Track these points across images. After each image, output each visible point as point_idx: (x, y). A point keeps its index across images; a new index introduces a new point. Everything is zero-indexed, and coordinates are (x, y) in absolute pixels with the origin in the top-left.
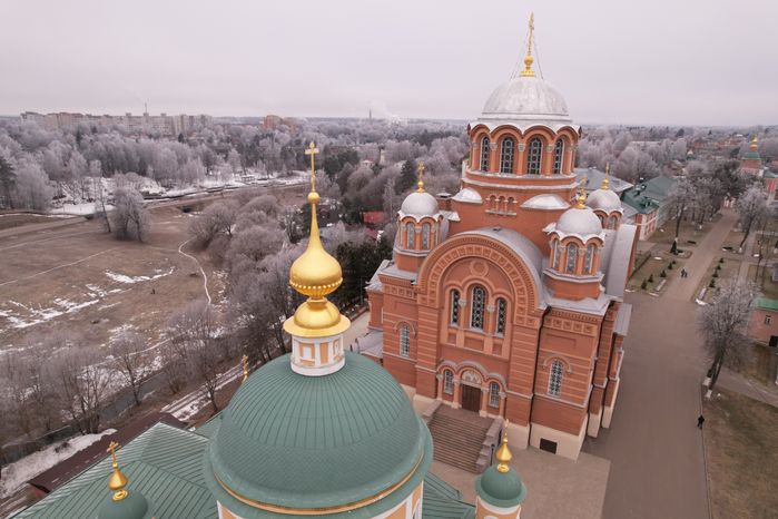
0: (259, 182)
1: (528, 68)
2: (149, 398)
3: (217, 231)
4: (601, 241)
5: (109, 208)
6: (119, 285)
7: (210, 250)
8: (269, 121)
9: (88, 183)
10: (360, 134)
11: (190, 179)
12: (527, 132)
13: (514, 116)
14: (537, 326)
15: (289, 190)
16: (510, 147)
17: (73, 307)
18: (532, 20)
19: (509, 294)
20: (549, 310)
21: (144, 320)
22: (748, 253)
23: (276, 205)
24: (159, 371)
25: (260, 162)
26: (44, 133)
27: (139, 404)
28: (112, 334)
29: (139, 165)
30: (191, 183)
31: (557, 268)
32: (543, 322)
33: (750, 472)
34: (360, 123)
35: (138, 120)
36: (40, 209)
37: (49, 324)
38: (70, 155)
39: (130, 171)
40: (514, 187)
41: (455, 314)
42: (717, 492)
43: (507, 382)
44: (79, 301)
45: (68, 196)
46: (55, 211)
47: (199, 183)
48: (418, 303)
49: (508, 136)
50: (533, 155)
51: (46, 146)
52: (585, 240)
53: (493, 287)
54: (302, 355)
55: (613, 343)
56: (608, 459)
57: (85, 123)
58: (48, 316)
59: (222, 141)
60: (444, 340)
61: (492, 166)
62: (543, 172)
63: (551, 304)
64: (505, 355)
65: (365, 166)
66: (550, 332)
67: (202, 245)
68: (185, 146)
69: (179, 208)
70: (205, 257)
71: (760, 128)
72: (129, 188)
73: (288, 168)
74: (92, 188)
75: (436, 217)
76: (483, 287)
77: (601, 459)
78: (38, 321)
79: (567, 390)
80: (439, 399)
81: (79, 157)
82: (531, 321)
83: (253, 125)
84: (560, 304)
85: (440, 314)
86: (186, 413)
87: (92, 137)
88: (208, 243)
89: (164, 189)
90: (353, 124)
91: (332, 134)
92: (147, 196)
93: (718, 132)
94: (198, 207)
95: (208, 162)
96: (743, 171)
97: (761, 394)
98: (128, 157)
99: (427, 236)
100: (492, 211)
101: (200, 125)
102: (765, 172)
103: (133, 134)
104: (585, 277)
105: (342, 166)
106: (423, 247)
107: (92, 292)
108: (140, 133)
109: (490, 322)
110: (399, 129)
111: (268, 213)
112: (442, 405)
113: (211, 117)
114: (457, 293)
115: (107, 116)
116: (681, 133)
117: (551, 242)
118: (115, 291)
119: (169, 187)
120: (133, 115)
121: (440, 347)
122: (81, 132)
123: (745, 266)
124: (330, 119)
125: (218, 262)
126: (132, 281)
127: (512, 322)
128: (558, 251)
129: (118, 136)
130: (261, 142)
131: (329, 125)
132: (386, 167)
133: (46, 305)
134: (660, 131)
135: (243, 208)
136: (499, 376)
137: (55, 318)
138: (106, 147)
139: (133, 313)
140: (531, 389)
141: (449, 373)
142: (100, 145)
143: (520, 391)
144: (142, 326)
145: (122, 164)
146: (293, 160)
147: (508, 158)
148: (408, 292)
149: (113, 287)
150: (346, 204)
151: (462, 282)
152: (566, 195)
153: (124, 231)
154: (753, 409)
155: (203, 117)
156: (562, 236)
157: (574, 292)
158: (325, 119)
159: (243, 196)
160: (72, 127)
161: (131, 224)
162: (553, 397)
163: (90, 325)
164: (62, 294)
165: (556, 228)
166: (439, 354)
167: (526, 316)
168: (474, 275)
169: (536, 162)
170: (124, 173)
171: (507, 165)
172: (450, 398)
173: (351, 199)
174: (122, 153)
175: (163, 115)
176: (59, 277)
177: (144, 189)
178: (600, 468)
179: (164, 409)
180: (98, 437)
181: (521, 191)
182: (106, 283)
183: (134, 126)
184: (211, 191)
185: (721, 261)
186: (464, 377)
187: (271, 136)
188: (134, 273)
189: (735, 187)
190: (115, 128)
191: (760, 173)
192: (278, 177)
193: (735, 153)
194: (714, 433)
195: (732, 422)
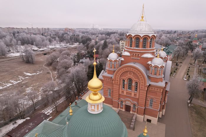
0: (64, 46)
1: (142, 19)
2: (38, 108)
3: (54, 60)
4: (164, 67)
5: (24, 54)
6: (28, 76)
7: (52, 66)
8: (66, 29)
9: (17, 47)
10: (91, 33)
11: (45, 46)
12: (143, 37)
13: (139, 32)
14: (146, 89)
15: (72, 48)
16: (138, 41)
17: (15, 83)
18: (143, 6)
19: (138, 80)
20: (150, 85)
21: (35, 86)
22: (196, 65)
23: (70, 53)
24: (40, 100)
25: (64, 41)
26: (4, 33)
27: (35, 110)
28: (26, 90)
29: (31, 42)
30: (46, 47)
31: (151, 74)
32: (148, 88)
33: (202, 126)
34: (90, 29)
35: (30, 29)
36: (4, 55)
37: (9, 87)
38: (12, 40)
39: (29, 44)
40: (139, 51)
41: (123, 86)
42: (194, 133)
43: (138, 104)
44: (17, 81)
45: (12, 51)
46: (8, 55)
47: (48, 47)
48: (113, 83)
49: (137, 38)
50: (144, 43)
51: (5, 37)
52: (159, 66)
53: (134, 79)
54: (91, 108)
55: (166, 93)
56: (165, 124)
57: (16, 30)
58: (8, 85)
59: (54, 35)
60: (120, 93)
61: (133, 46)
62: (147, 47)
63: (150, 83)
64: (137, 97)
65: (93, 42)
66: (150, 91)
67: (50, 64)
68: (44, 37)
69: (43, 54)
70: (51, 68)
71: (195, 30)
72: (29, 48)
73: (72, 42)
74: (18, 48)
75: (118, 60)
76: (131, 79)
77: (163, 124)
78: (5, 87)
79: (154, 106)
80: (119, 108)
81: (14, 40)
82: (145, 88)
83: (62, 30)
84: (153, 83)
85: (119, 86)
86: (49, 112)
87: (17, 34)
88: (51, 63)
89: (38, 49)
90: (89, 30)
91: (83, 33)
92: (34, 50)
93: (185, 32)
94: (48, 54)
95: (50, 41)
96: (194, 43)
97: (203, 104)
98: (28, 40)
99: (115, 65)
100: (133, 58)
101: (48, 31)
102: (199, 43)
103: (29, 33)
104: (159, 76)
105: (87, 42)
106: (114, 68)
107: (20, 78)
108: (31, 33)
109: (133, 88)
110: (101, 31)
111: (67, 55)
112: (120, 110)
113: (50, 28)
114: (124, 80)
115: (22, 28)
116: (175, 32)
117: (150, 67)
118: (27, 78)
119: (40, 48)
120: (29, 28)
121: (119, 95)
122: (15, 33)
123: (195, 69)
124: (82, 29)
125: (55, 69)
126: (31, 75)
127: (139, 88)
128: (152, 69)
129: (25, 34)
130: (64, 35)
131: (82, 30)
132: (98, 42)
133: (8, 82)
134: (170, 31)
135: (61, 54)
136: (136, 103)
137: (10, 86)
138: (22, 37)
139: (32, 84)
140: (144, 106)
141: (122, 102)
142: (20, 37)
143: (142, 106)
144: (35, 88)
145: (27, 42)
146: (73, 40)
147: (137, 43)
148: (110, 80)
149: (26, 77)
150: (88, 52)
151: (126, 78)
152: (153, 53)
153: (28, 61)
154: (201, 109)
155: (48, 28)
156: (153, 65)
157: (156, 80)
158: (81, 29)
159: (60, 50)
160: (12, 32)
161: (30, 59)
162: (150, 108)
163: (20, 88)
164: (12, 79)
165: (151, 63)
166: (119, 97)
167: (143, 87)
168: (129, 76)
169: (145, 45)
170: (27, 44)
171: (137, 45)
172: (122, 108)
173: (90, 51)
174: (27, 39)
175: (37, 28)
176: (10, 74)
177: (33, 49)
178: (163, 126)
179: (42, 111)
181: (141, 53)
182: (24, 75)
183: (29, 31)
184: (51, 49)
185: (189, 68)
186: (126, 103)
187: (67, 33)
188: (31, 72)
189: (192, 48)
190: (24, 32)
191: (198, 44)
192: (69, 45)
193: (189, 38)
194: (192, 116)
195: (196, 113)
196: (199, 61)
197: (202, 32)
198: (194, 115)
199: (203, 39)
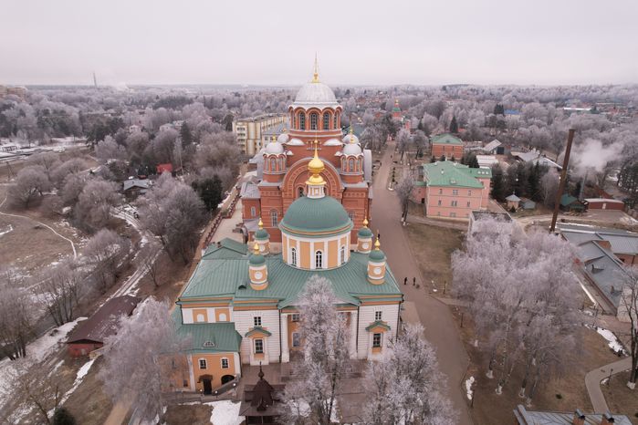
0: (24, 151)
1: (316, 79)
4: (362, 157)
12: (323, 110)
13: (317, 103)
14: (341, 197)
16: (315, 118)
19: (326, 184)
20: (346, 188)
22: (405, 164)
31: (345, 170)
32: (343, 194)
40: (319, 136)
49: (314, 113)
50: (325, 121)
52: (357, 157)
55: (369, 203)
61: (306, 127)
62: (330, 128)
63: (346, 186)
65: (135, 130)
66: (347, 199)
73: (49, 136)
75: (284, 154)
82: (338, 195)
84: (350, 186)
91: (67, 102)
93: (369, 91)
96: (395, 119)
100: (309, 149)
102: (404, 119)
104: (357, 173)
106: (280, 170)
114: (302, 188)
116: (348, 92)
117: (341, 160)
123: (405, 170)
126: (2, 235)
128: (345, 163)
146: (51, 129)
147: (314, 123)
148: (275, 193)
150: (136, 161)
151: (304, 183)
156: (346, 156)
157: (354, 180)
165: (343, 153)
167: (336, 193)
169: (327, 124)
171: (314, 126)
180: (75, 323)
181: (323, 138)
185: (394, 169)
189: (393, 129)
191: (402, 120)
192: (39, 145)
193: (383, 106)
194: (409, 237)
195: (414, 232)
196: (409, 156)
197: (408, 92)
198: (412, 235)
199: (410, 109)
